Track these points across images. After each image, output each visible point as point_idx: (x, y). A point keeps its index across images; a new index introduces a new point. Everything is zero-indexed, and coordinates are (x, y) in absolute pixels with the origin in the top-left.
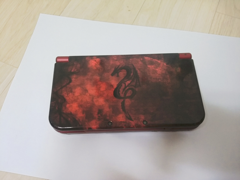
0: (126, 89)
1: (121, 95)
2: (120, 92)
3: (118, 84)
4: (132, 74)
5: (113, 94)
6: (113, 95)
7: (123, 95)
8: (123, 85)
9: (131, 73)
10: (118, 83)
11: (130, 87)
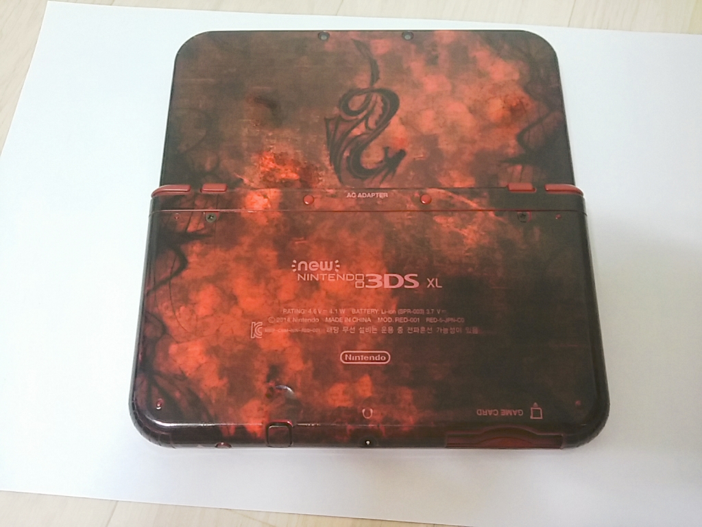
0: (365, 113)
1: (379, 99)
2: (382, 105)
3: (386, 127)
4: (346, 154)
5: (401, 101)
6: (400, 98)
7: (374, 99)
8: (371, 124)
9: (348, 157)
10: (386, 129)
11: (354, 118)
